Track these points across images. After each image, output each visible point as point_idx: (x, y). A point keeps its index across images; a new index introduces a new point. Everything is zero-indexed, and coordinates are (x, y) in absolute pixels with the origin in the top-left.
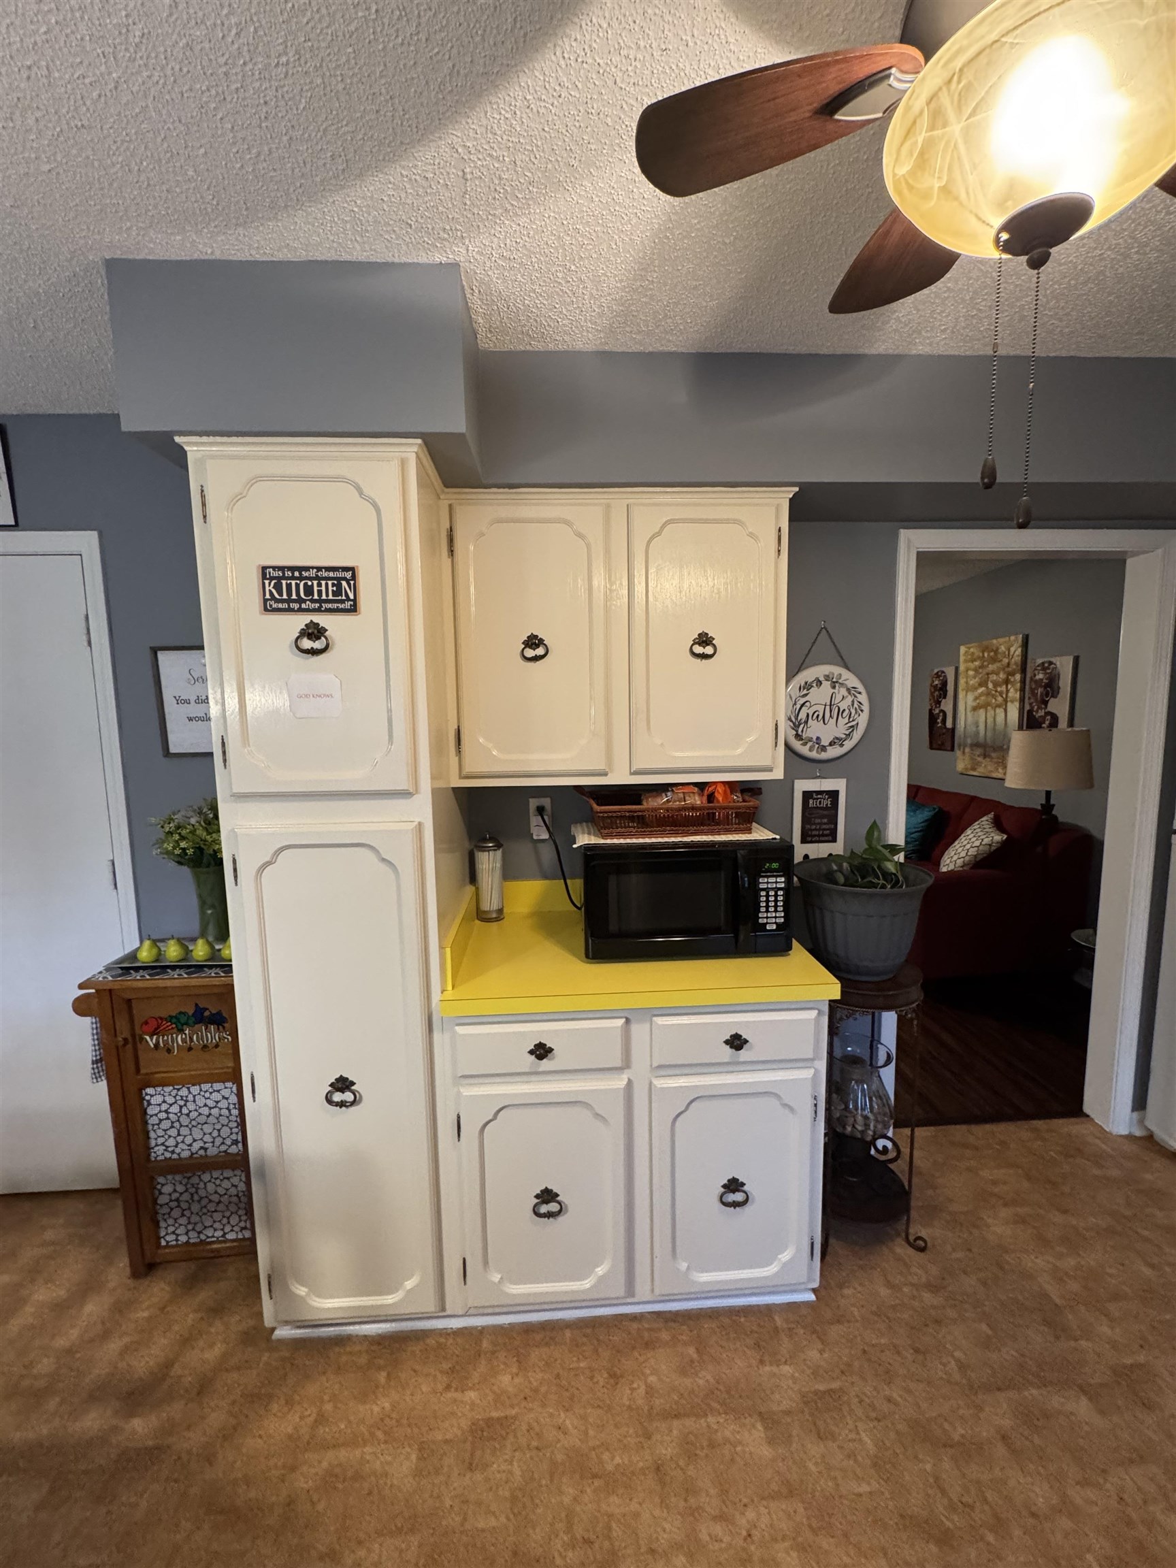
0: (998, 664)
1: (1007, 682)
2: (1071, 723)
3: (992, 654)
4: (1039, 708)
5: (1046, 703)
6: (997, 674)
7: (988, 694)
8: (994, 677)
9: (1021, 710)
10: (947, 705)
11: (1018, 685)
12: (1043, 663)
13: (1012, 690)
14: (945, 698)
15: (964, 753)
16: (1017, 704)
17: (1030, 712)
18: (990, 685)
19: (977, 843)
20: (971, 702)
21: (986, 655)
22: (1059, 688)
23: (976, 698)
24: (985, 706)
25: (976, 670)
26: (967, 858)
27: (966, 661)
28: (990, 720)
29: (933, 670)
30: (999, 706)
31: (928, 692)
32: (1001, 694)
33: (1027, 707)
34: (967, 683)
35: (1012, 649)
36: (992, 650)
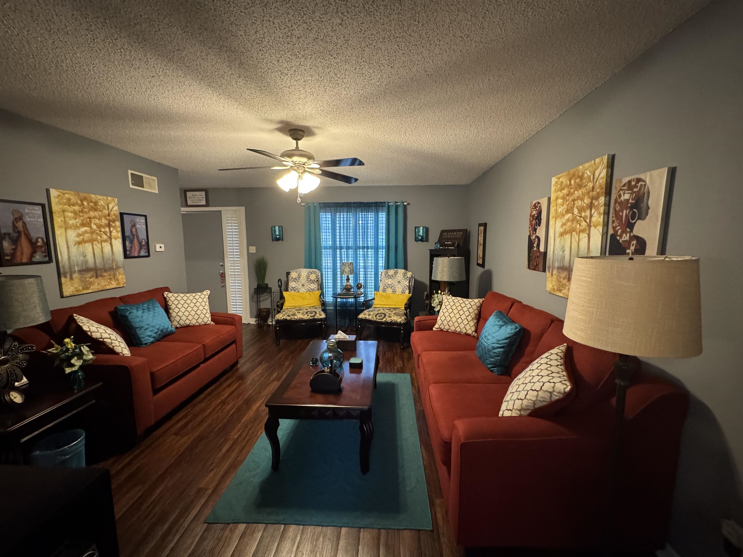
0: (584, 190)
1: (591, 206)
2: (662, 250)
3: (578, 180)
4: (624, 232)
5: (631, 226)
6: (582, 200)
7: (573, 220)
8: (579, 203)
9: (605, 234)
10: (541, 232)
11: (602, 209)
12: (630, 182)
13: (595, 214)
14: (539, 225)
16: (600, 228)
17: (613, 236)
18: (576, 211)
19: (537, 386)
20: (559, 229)
21: (573, 182)
22: (648, 208)
23: (564, 224)
24: (571, 231)
25: (563, 198)
26: (525, 402)
27: (556, 191)
28: (574, 245)
29: (532, 202)
30: (583, 231)
31: (528, 222)
33: (611, 231)
34: (556, 210)
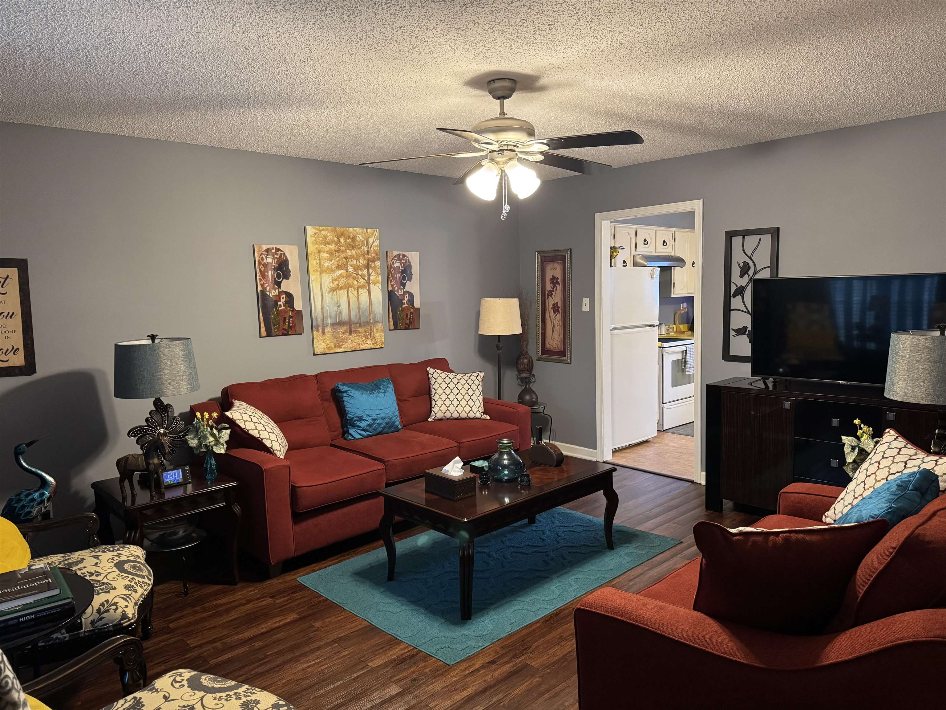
0: (358, 251)
1: (368, 267)
3: (349, 240)
4: (399, 289)
5: (404, 285)
6: (356, 259)
7: (348, 276)
8: (353, 261)
11: (380, 270)
12: (399, 255)
13: (373, 274)
15: (323, 333)
16: (379, 286)
17: (391, 291)
18: (351, 269)
20: (328, 285)
21: (342, 240)
22: (412, 274)
23: (334, 280)
24: (347, 287)
25: (331, 253)
27: (316, 242)
28: (353, 300)
30: (363, 287)
32: (362, 277)
34: (320, 264)
35: (371, 240)
36: (349, 237)
